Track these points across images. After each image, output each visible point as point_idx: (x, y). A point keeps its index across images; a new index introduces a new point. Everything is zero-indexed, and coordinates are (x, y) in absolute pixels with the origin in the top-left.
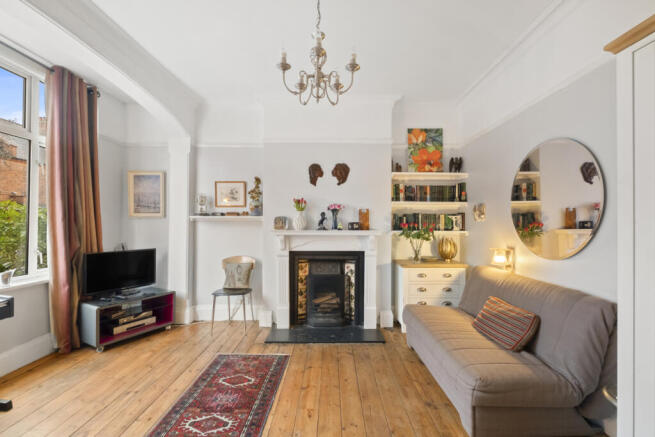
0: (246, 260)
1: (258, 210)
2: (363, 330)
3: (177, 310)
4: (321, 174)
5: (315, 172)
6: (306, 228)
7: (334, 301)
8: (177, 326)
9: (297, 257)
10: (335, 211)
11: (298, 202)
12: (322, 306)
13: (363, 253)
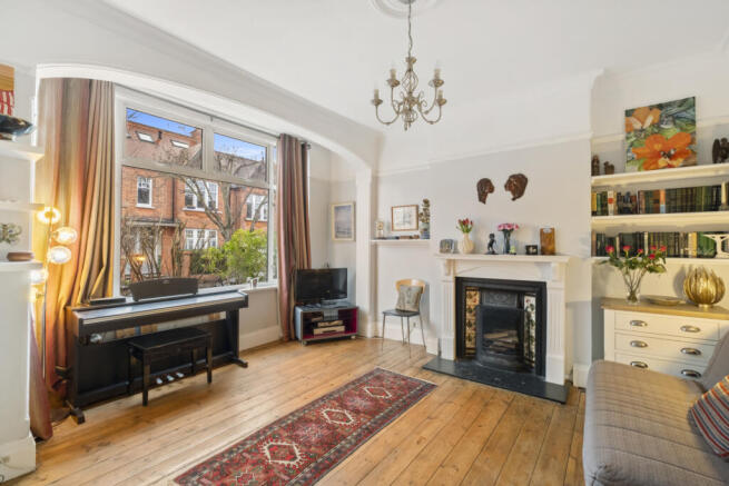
0: (414, 283)
1: (426, 234)
2: (545, 383)
3: (360, 323)
4: (492, 190)
5: (485, 188)
6: (474, 252)
7: (510, 340)
8: (360, 338)
9: (465, 284)
10: (507, 232)
11: (464, 223)
12: (495, 343)
13: (545, 284)
